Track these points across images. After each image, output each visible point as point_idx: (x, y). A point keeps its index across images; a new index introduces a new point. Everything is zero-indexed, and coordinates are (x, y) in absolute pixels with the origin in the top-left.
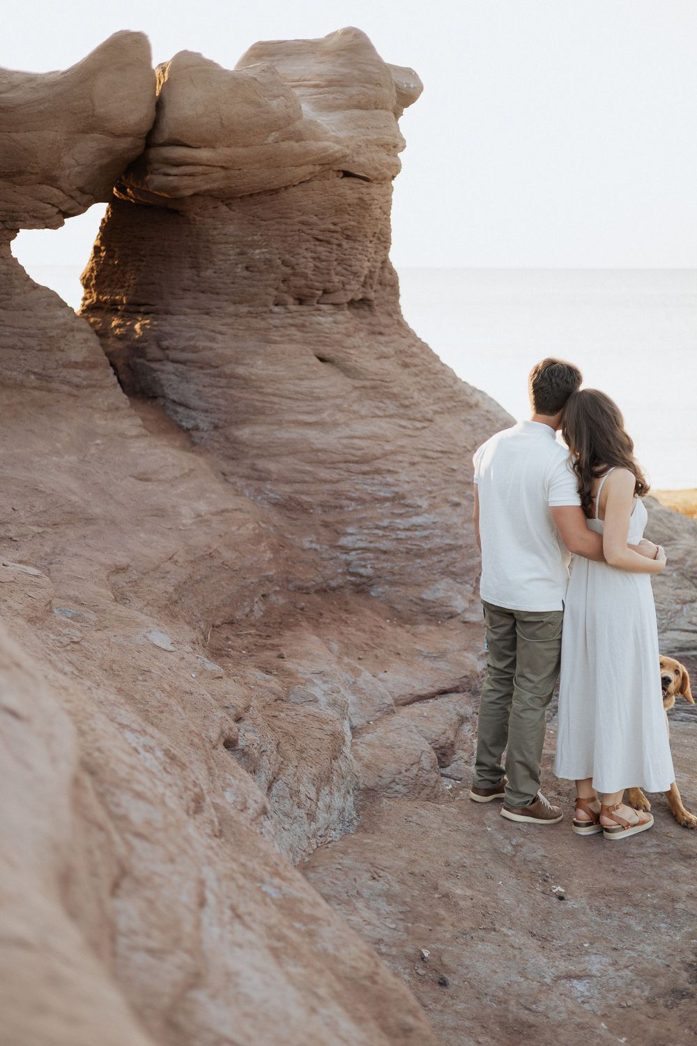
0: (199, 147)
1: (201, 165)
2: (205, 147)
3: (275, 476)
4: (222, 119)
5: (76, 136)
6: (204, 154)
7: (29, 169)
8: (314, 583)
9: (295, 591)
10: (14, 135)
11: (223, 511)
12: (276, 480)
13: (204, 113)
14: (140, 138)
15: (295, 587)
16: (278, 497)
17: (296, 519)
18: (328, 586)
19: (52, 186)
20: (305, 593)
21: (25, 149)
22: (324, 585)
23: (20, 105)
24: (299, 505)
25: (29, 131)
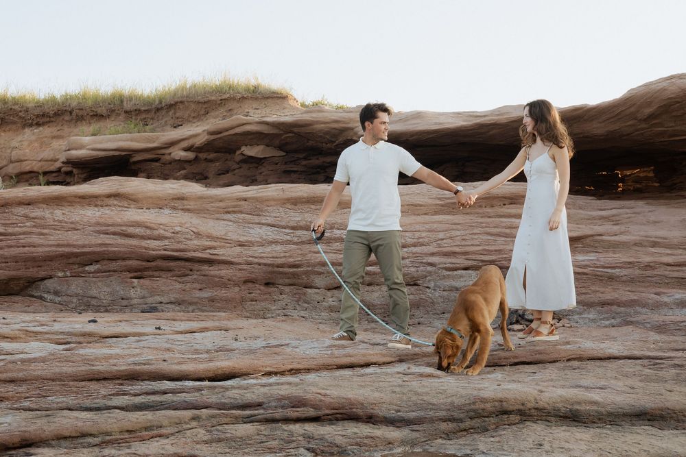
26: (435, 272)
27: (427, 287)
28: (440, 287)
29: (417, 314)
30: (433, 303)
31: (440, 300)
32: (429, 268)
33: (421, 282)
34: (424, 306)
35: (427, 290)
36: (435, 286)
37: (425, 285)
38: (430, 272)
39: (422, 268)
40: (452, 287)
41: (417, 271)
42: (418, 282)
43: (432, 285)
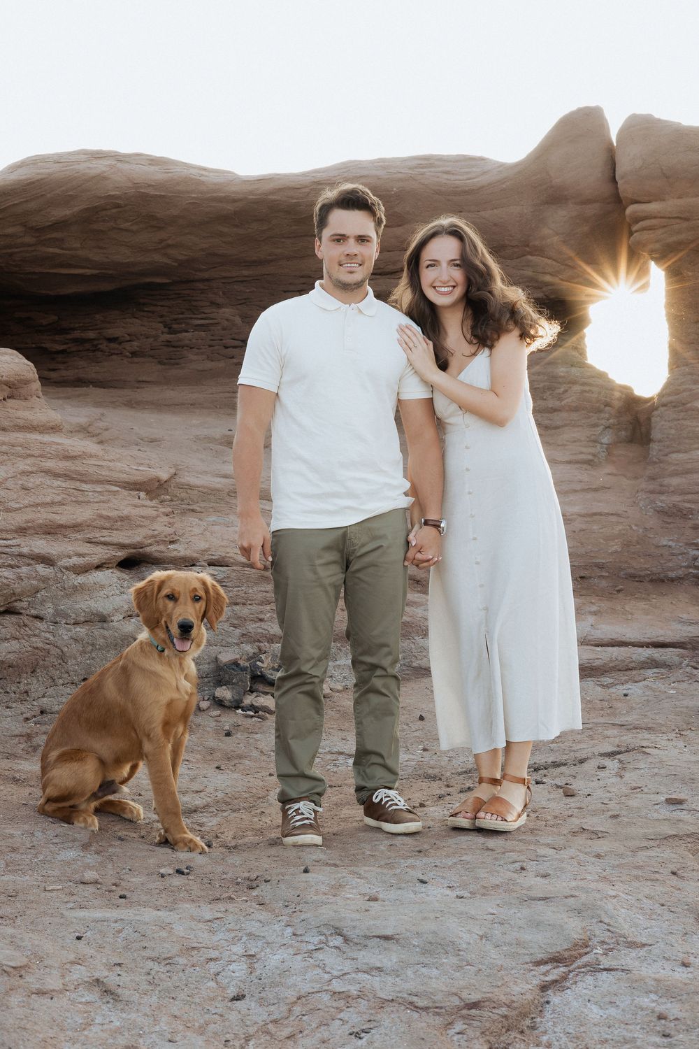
0: (649, 202)
1: (655, 218)
2: (656, 201)
3: (672, 489)
4: (662, 169)
5: (541, 208)
6: (653, 207)
7: (507, 242)
8: (649, 572)
9: (626, 578)
10: (482, 213)
11: (595, 514)
12: (673, 491)
13: (642, 167)
14: (609, 203)
15: (626, 574)
16: (664, 505)
17: (669, 523)
18: (666, 577)
19: (543, 257)
20: (637, 581)
21: (495, 225)
22: (662, 576)
23: (483, 187)
24: (679, 511)
25: (496, 208)
26: (57, 580)
27: (36, 617)
28: (66, 616)
29: (33, 688)
30: (63, 657)
31: (75, 648)
32: (42, 569)
33: (24, 604)
34: (46, 668)
35: (38, 624)
36: (58, 613)
37: (33, 612)
38: (45, 580)
39: (24, 569)
40: (93, 614)
41: (20, 578)
42: (18, 604)
43: (48, 610)
